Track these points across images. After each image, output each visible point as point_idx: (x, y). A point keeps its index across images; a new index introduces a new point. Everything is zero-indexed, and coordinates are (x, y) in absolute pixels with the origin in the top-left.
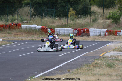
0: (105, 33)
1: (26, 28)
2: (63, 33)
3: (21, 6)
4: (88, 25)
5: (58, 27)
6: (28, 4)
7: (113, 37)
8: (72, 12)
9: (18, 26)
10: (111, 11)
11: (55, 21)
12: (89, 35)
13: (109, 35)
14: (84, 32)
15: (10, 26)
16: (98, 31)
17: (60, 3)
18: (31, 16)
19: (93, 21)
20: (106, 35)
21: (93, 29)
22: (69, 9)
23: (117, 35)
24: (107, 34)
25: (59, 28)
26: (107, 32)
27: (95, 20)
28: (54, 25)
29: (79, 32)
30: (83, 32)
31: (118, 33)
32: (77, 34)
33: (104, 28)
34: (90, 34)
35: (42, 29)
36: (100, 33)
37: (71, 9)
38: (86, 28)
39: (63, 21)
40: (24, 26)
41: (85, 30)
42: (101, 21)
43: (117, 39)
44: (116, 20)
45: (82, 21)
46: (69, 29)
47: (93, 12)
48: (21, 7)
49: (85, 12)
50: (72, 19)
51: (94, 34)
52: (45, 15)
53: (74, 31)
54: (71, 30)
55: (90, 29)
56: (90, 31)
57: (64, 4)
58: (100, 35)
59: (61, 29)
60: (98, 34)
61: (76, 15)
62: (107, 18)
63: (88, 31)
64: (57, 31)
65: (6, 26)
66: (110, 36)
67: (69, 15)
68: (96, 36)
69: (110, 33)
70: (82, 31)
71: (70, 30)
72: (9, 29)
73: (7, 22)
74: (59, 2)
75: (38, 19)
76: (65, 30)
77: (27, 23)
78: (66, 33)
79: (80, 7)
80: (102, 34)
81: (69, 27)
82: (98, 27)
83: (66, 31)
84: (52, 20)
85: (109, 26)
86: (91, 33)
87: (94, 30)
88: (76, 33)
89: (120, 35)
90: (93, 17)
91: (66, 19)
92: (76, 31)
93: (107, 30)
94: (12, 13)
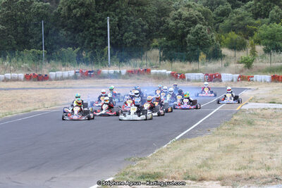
0: (237, 79)
1: (156, 74)
2: (194, 79)
3: (149, 48)
4: (220, 69)
5: (188, 72)
6: (156, 47)
7: (246, 83)
8: (203, 56)
9: (147, 71)
10: (243, 54)
11: (185, 65)
12: (221, 81)
13: (241, 80)
15: (139, 71)
16: (230, 77)
17: (190, 46)
18: (160, 60)
19: (225, 66)
20: (238, 81)
21: (225, 74)
22: (200, 52)
23: (250, 81)
24: (239, 79)
26: (240, 77)
27: (227, 65)
28: (184, 70)
29: (210, 77)
30: (215, 77)
31: (251, 79)
33: (236, 73)
35: (172, 74)
36: (232, 79)
37: (202, 53)
39: (194, 65)
40: (153, 71)
41: (217, 75)
42: (233, 65)
43: (251, 85)
44: (248, 65)
45: (213, 66)
47: (224, 56)
48: (149, 50)
49: (216, 55)
50: (203, 64)
51: (226, 80)
52: (175, 59)
53: (206, 76)
55: (222, 74)
56: (222, 76)
57: (194, 48)
58: (232, 81)
59: (192, 75)
60: (230, 80)
61: (206, 59)
62: (238, 63)
63: (220, 76)
64: (188, 76)
65: (135, 71)
66: (243, 82)
67: (200, 60)
68: (228, 81)
69: (242, 78)
71: (201, 75)
72: (138, 75)
73: (136, 66)
74: (188, 45)
75: (167, 63)
76: (196, 75)
77: (157, 68)
78: (197, 79)
79: (211, 50)
80: (235, 80)
81: (201, 72)
82: (230, 73)
83: (196, 77)
84: (182, 64)
85: (242, 71)
86: (223, 79)
87: (226, 76)
88: (208, 78)
89: (253, 81)
90: (224, 61)
91: (197, 63)
92: (208, 76)
93: (239, 75)
94: (140, 57)
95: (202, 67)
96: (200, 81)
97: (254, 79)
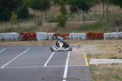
0: (53, 37)
2: (8, 38)
5: (2, 32)
12: (36, 40)
14: (31, 36)
16: (45, 35)
19: (38, 25)
20: (54, 39)
23: (66, 39)
24: (55, 37)
25: (4, 33)
26: (54, 35)
27: (40, 24)
29: (25, 36)
31: (67, 37)
32: (23, 39)
33: (51, 32)
34: (37, 38)
36: (47, 37)
38: (32, 33)
39: (6, 25)
41: (32, 34)
42: (45, 24)
46: (15, 33)
51: (41, 38)
53: (20, 35)
54: (17, 35)
55: (37, 33)
56: (37, 35)
58: (48, 39)
59: (6, 34)
60: (45, 38)
62: (50, 21)
63: (35, 35)
64: (2, 36)
68: (44, 40)
70: (28, 35)
76: (10, 34)
78: (11, 38)
80: (50, 38)
82: (44, 31)
83: (11, 36)
87: (41, 34)
88: (23, 37)
89: (68, 38)
92: (22, 35)
93: (54, 33)
95: (15, 26)
96: (14, 40)
97: (70, 37)
